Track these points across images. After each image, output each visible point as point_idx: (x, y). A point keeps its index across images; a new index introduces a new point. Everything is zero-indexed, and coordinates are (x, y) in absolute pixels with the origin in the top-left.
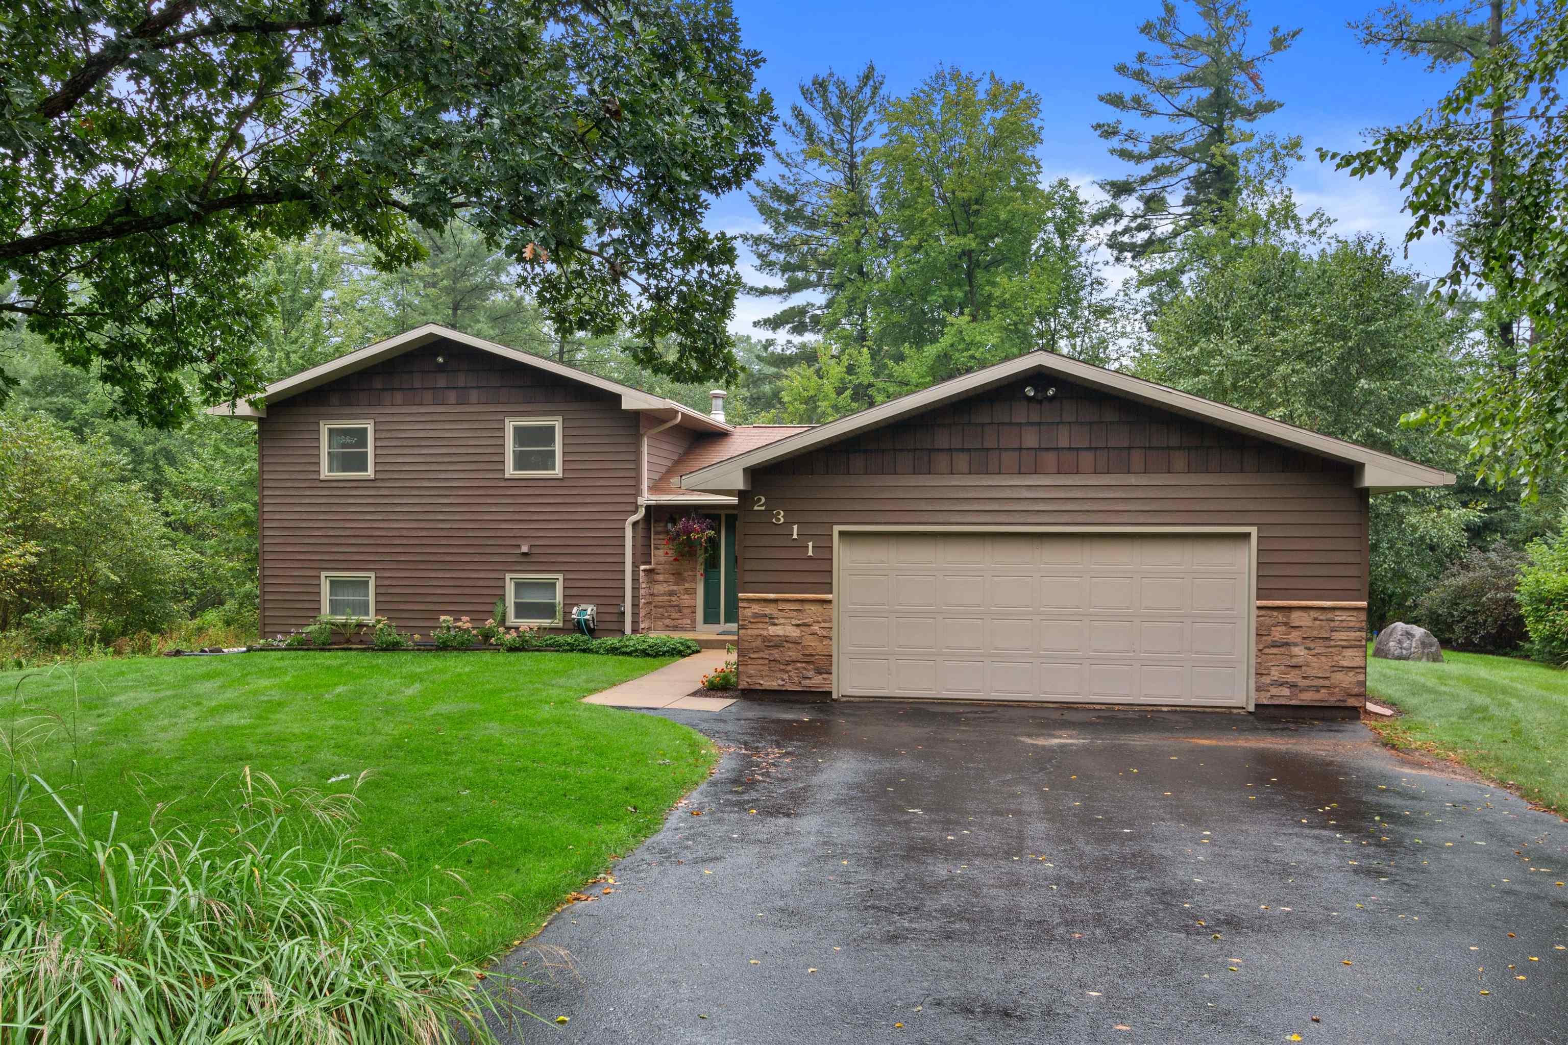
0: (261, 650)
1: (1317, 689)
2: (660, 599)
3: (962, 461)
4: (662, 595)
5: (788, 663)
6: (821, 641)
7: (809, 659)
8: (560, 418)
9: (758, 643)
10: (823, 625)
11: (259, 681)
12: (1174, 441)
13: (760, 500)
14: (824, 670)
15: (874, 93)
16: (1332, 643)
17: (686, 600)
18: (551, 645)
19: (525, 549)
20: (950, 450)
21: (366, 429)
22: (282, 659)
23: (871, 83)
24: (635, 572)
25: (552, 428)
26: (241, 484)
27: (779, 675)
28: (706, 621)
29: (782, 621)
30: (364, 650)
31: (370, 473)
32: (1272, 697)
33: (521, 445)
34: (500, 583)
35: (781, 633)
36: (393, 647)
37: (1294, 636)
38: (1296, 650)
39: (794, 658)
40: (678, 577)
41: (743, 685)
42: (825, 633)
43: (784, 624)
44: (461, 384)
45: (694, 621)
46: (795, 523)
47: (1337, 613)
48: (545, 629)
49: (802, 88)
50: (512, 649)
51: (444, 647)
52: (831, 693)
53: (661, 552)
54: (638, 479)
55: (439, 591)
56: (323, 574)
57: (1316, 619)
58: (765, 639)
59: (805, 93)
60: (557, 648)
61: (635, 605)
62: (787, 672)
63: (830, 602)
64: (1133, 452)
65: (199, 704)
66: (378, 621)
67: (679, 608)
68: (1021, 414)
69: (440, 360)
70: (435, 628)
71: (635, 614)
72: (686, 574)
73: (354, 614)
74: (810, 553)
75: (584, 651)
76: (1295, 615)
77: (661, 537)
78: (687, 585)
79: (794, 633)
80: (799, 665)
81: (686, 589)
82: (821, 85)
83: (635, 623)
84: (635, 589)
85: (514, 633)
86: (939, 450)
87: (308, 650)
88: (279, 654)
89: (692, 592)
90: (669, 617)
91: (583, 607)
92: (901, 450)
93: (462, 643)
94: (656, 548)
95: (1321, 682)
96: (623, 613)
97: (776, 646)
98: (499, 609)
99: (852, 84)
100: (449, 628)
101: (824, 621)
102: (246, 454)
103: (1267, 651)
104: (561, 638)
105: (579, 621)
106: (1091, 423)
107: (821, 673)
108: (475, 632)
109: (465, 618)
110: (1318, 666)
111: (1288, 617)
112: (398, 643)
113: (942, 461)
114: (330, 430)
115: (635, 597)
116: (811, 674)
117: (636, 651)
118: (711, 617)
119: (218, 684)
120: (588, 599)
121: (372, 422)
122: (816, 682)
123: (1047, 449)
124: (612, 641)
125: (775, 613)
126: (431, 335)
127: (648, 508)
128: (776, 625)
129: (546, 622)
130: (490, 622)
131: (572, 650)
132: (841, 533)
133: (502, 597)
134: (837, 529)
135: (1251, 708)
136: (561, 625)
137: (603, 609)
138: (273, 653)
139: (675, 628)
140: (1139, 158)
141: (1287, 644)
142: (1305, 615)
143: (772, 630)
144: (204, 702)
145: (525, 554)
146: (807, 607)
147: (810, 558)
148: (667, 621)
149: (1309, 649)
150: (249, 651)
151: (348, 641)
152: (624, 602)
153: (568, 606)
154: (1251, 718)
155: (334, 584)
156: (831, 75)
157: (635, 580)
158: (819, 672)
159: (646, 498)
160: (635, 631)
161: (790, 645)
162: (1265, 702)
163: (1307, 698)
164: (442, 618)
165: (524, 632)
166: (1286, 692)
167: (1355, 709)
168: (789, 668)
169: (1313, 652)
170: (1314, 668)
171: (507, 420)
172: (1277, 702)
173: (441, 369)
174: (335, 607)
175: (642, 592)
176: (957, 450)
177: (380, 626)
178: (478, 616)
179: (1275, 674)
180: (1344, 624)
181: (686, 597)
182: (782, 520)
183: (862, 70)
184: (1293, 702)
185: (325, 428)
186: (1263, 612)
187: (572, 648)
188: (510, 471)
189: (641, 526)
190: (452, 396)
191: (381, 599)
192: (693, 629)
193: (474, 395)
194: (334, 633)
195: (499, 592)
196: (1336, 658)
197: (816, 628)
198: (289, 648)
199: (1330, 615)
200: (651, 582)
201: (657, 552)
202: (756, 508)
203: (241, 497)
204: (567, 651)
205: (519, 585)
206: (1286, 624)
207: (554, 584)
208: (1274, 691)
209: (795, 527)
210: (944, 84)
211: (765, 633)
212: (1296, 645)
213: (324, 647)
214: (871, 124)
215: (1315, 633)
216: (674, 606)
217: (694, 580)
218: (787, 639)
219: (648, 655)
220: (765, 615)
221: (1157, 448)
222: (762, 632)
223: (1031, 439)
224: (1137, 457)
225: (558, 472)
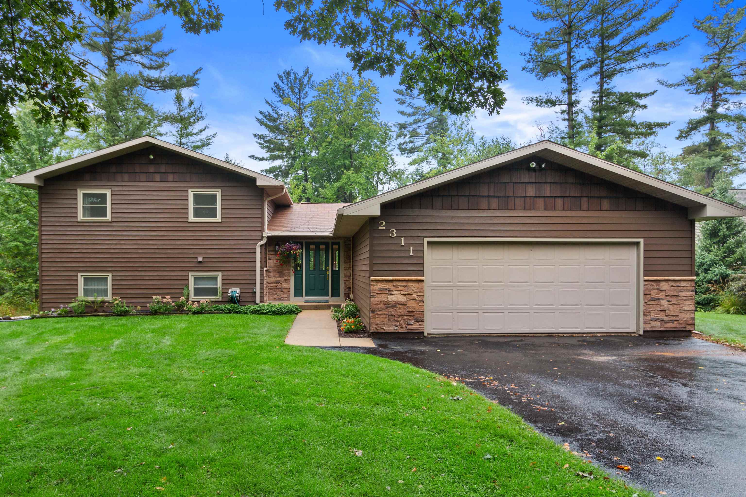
0: (41, 317)
1: (673, 322)
2: (272, 285)
3: (495, 202)
4: (272, 283)
5: (399, 316)
6: (418, 303)
7: (411, 313)
8: (220, 191)
9: (382, 305)
10: (419, 294)
11: (55, 338)
12: (603, 194)
13: (382, 223)
14: (420, 319)
15: (309, 79)
16: (679, 298)
17: (285, 285)
18: (217, 310)
19: (200, 259)
20: (488, 196)
21: (106, 194)
22: (57, 323)
23: (308, 75)
24: (261, 271)
25: (215, 196)
26: (16, 233)
27: (394, 323)
28: (295, 296)
29: (395, 292)
30: (106, 316)
31: (109, 218)
32: (652, 326)
33: (196, 205)
34: (185, 278)
35: (395, 299)
36: (124, 314)
37: (662, 295)
38: (663, 302)
39: (403, 313)
40: (281, 273)
41: (373, 330)
42: (420, 299)
43: (396, 294)
44: (163, 170)
45: (289, 296)
46: (402, 237)
47: (682, 283)
48: (212, 301)
49: (278, 75)
50: (196, 313)
51: (154, 313)
52: (423, 332)
53: (271, 261)
54: (262, 223)
55: (150, 282)
56: (79, 274)
57: (672, 286)
58: (385, 303)
59: (280, 77)
60: (222, 311)
61: (262, 288)
62: (399, 321)
63: (423, 281)
64: (582, 199)
65: (18, 358)
66: (116, 300)
67: (281, 290)
68: (525, 177)
69: (151, 157)
70: (149, 302)
71: (262, 293)
72: (285, 272)
73: (98, 296)
74: (411, 254)
75: (237, 313)
76: (662, 284)
77: (272, 253)
78: (286, 278)
79: (403, 299)
80: (405, 317)
81: (285, 280)
82: (288, 74)
83: (262, 297)
84: (262, 280)
85: (196, 305)
86: (483, 196)
87: (72, 316)
88: (55, 320)
89: (288, 281)
90: (276, 294)
91: (233, 289)
92: (461, 196)
93: (166, 310)
94: (269, 259)
95: (674, 318)
96: (255, 292)
97: (392, 307)
98: (185, 291)
99: (301, 74)
100: (158, 302)
101: (420, 292)
102: (19, 218)
103: (649, 303)
104: (223, 306)
105: (232, 297)
106: (561, 183)
107: (418, 322)
108: (173, 304)
109: (168, 297)
110: (673, 311)
111: (659, 285)
112: (127, 311)
113: (484, 202)
114: (84, 195)
115: (262, 284)
116: (412, 322)
117: (270, 312)
118: (298, 294)
119: (24, 341)
120: (236, 285)
121: (110, 190)
122: (415, 326)
123: (539, 197)
124: (252, 307)
125: (392, 288)
126: (147, 142)
127: (268, 238)
128: (392, 295)
129: (213, 298)
130: (182, 299)
131: (230, 313)
132: (429, 243)
133: (187, 285)
134: (426, 240)
135: (641, 333)
136: (220, 299)
137: (244, 291)
138: (50, 319)
139: (279, 300)
140: (409, 115)
141: (659, 299)
142: (667, 284)
143: (390, 298)
144: (22, 356)
145: (200, 262)
146: (410, 284)
147: (411, 257)
148: (275, 296)
149: (669, 301)
150: (33, 318)
151: (96, 311)
152: (256, 286)
153: (225, 288)
154: (641, 338)
155: (87, 280)
156: (292, 70)
157: (262, 275)
158: (417, 321)
159: (267, 233)
160: (261, 301)
161: (400, 306)
162: (649, 329)
163: (669, 326)
164: (154, 297)
165: (203, 303)
166: (658, 324)
167: (690, 331)
168: (400, 319)
169: (671, 303)
170: (671, 311)
171: (189, 191)
172: (654, 329)
173: (151, 162)
174: (87, 292)
175: (265, 281)
176: (492, 196)
177: (117, 302)
178: (175, 296)
179: (653, 314)
180: (685, 288)
181: (285, 283)
182: (395, 235)
183: (304, 69)
184: (662, 329)
185: (80, 194)
186: (647, 283)
187: (230, 311)
188: (191, 218)
189: (264, 247)
190: (158, 177)
191: (115, 287)
192: (289, 300)
193: (171, 177)
194: (87, 306)
195: (186, 282)
196: (681, 306)
197: (415, 296)
198: (60, 316)
199: (678, 284)
200: (268, 276)
201: (270, 261)
202: (380, 228)
203: (15, 240)
204: (227, 313)
205: (197, 279)
206: (658, 289)
207: (217, 278)
208: (653, 323)
209: (403, 239)
210: (338, 78)
211: (386, 299)
212: (662, 299)
213: (81, 315)
214: (306, 92)
215: (672, 293)
216: (279, 289)
217: (289, 275)
218: (398, 303)
219: (277, 314)
220: (386, 289)
221: (594, 197)
222: (384, 299)
223: (531, 191)
224: (584, 202)
225: (219, 218)
